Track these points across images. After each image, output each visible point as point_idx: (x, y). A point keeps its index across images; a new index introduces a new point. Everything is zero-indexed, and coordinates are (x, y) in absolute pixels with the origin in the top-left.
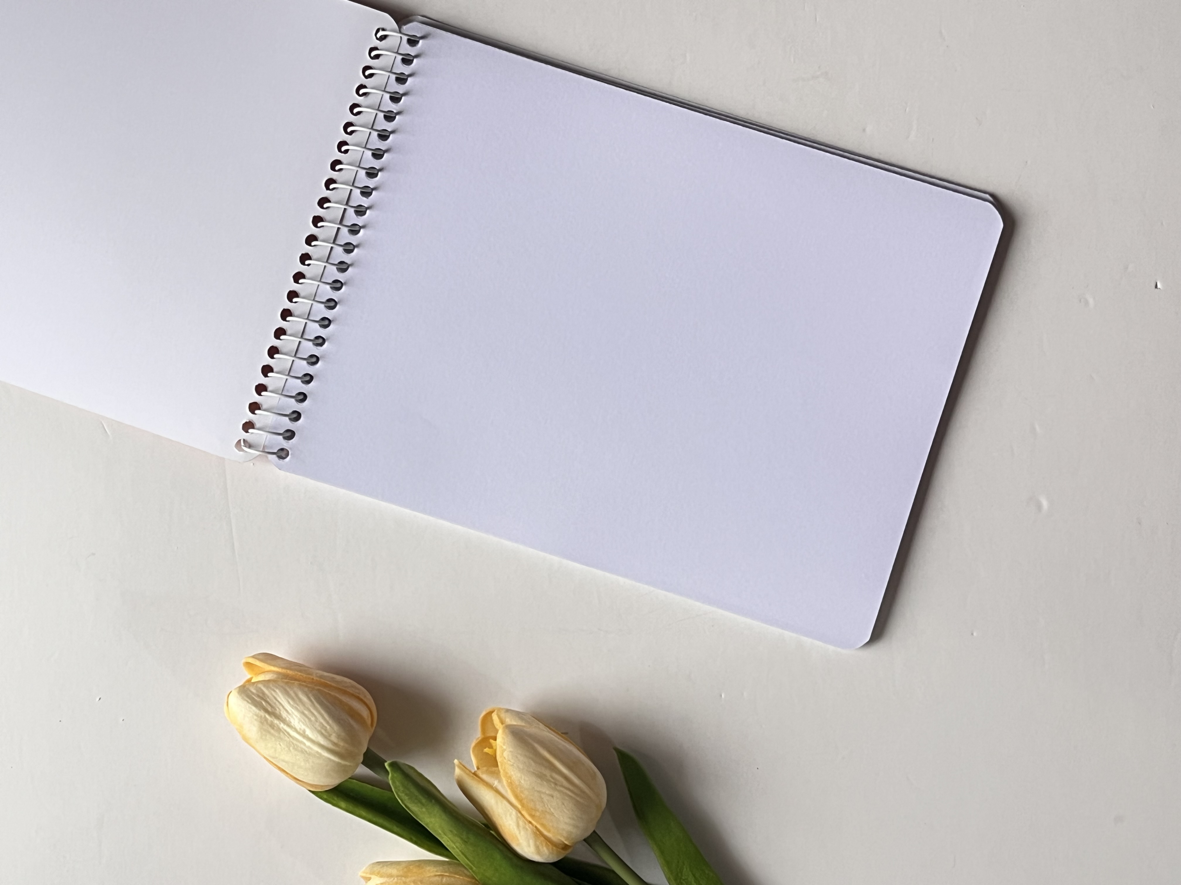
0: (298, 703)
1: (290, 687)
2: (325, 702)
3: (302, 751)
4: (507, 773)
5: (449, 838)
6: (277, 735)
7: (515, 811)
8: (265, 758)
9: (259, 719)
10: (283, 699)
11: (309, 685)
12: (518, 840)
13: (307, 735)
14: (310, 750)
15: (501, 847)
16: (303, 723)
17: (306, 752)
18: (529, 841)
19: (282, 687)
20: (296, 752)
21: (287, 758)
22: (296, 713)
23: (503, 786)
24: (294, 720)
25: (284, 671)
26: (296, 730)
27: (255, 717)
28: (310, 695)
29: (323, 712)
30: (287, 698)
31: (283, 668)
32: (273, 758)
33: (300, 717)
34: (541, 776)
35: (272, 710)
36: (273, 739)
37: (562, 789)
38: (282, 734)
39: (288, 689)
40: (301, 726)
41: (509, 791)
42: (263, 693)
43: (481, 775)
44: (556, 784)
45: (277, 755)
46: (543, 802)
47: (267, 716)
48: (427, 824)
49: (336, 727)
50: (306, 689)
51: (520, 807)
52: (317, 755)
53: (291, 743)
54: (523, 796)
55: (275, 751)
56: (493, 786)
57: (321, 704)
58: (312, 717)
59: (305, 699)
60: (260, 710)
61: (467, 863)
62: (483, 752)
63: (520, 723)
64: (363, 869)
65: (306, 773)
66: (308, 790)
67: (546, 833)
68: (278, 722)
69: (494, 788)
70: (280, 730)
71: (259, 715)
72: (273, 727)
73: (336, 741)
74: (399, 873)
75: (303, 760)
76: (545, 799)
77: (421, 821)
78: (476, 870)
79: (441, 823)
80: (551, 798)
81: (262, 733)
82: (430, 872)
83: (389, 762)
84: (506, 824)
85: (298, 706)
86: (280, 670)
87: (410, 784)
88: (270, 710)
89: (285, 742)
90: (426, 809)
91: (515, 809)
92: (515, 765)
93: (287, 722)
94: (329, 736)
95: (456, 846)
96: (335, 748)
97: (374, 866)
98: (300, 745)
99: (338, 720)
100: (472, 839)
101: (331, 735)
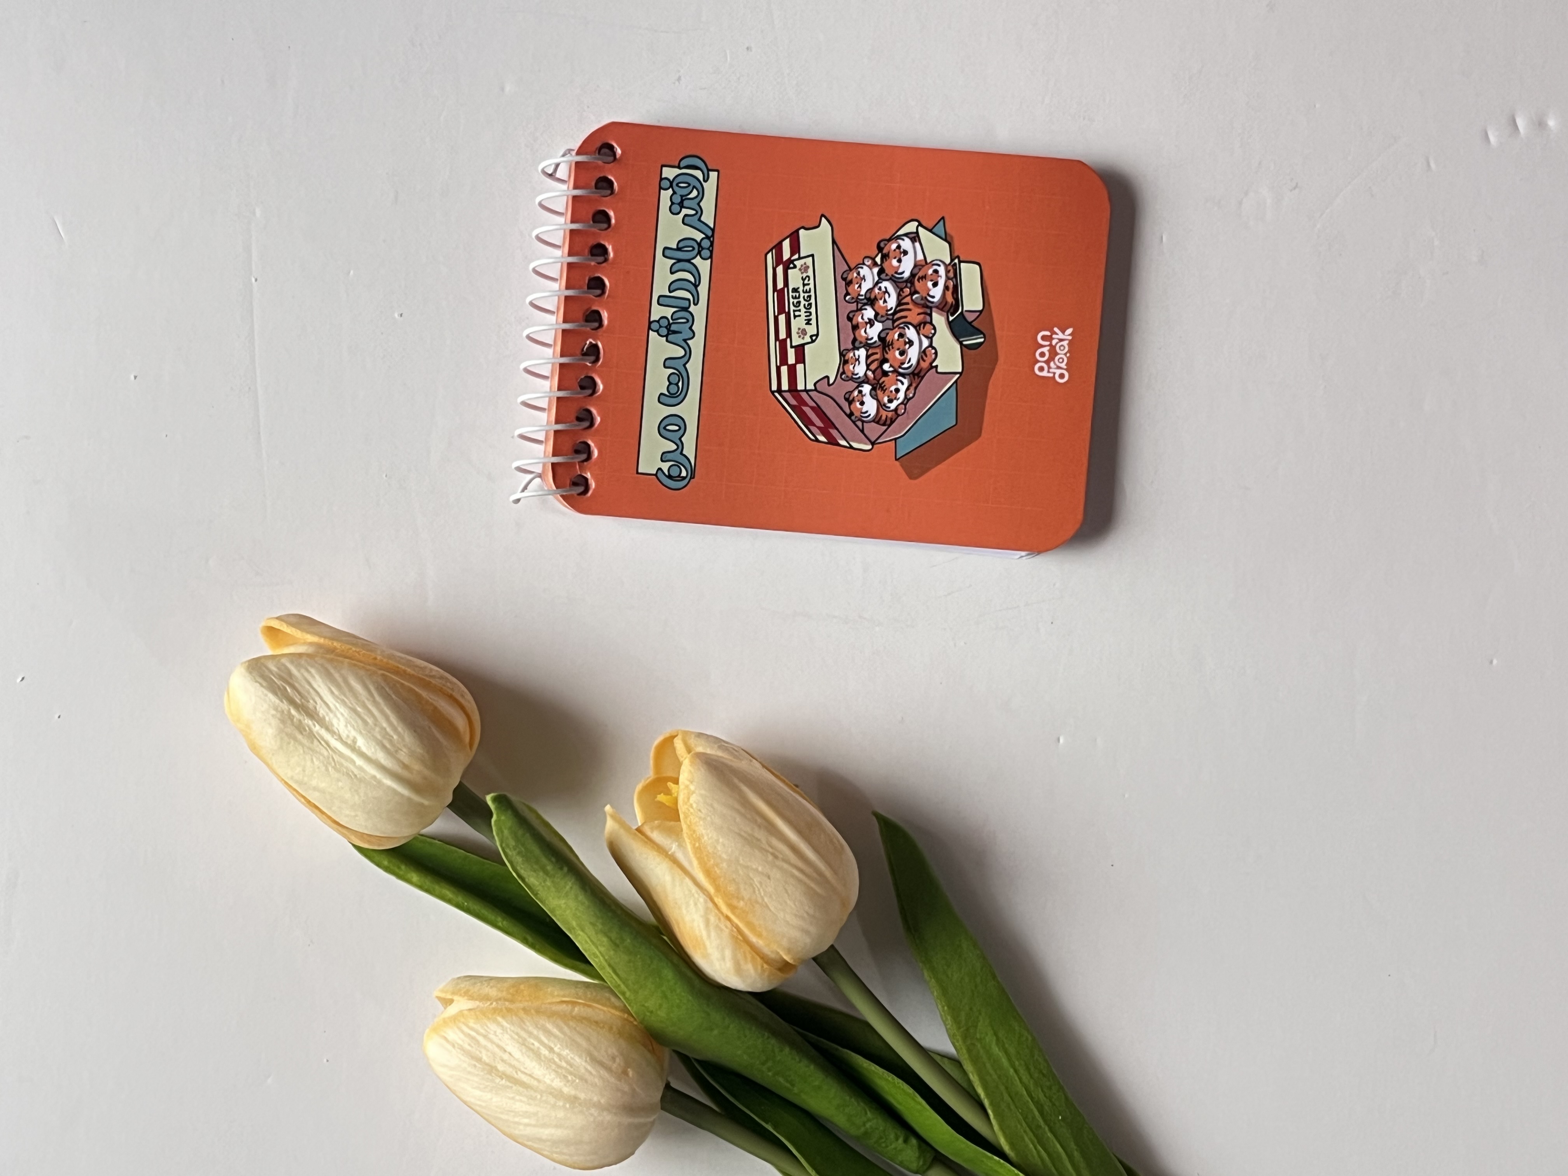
0: (348, 693)
1: (335, 668)
2: (394, 696)
3: (348, 774)
4: (694, 831)
5: (589, 937)
6: (307, 744)
7: (704, 896)
9: (279, 715)
10: (322, 685)
11: (368, 667)
12: (705, 948)
13: (359, 747)
14: (363, 774)
15: (676, 959)
16: (353, 727)
17: (355, 776)
18: (722, 951)
19: (322, 666)
20: (336, 775)
21: (322, 785)
22: (342, 709)
23: (685, 854)
24: (339, 719)
25: (328, 642)
27: (273, 712)
28: (368, 682)
29: (388, 712)
30: (328, 683)
31: (325, 638)
32: (300, 783)
33: (348, 718)
34: (751, 842)
35: (301, 700)
36: (302, 751)
37: (786, 866)
38: (315, 741)
39: (332, 671)
40: (349, 732)
41: (695, 863)
42: (290, 674)
43: (649, 833)
44: (776, 857)
45: (306, 779)
46: (751, 885)
47: (293, 712)
48: (553, 911)
49: (408, 738)
50: (362, 672)
51: (712, 890)
52: (375, 783)
53: (331, 759)
54: (718, 872)
55: (304, 771)
56: (667, 852)
57: (386, 697)
58: (370, 718)
59: (358, 687)
60: (282, 702)
61: (616, 982)
62: (656, 800)
63: (720, 753)
64: (441, 986)
65: (353, 814)
66: (354, 846)
67: (753, 939)
68: (310, 723)
69: (669, 855)
70: (313, 737)
71: (279, 709)
72: (302, 730)
73: (406, 760)
74: (500, 995)
75: (350, 790)
76: (756, 880)
77: (541, 902)
78: (632, 997)
79: (576, 909)
80: (766, 879)
81: (282, 739)
82: (553, 996)
83: (492, 795)
84: (687, 918)
85: (347, 698)
86: (322, 641)
87: (528, 835)
88: (298, 701)
89: (321, 757)
90: (553, 882)
91: (704, 894)
92: (709, 818)
93: (327, 723)
94: (396, 751)
95: (600, 953)
96: (405, 774)
97: (459, 981)
98: (346, 764)
99: (413, 727)
100: (628, 941)
101: (399, 751)
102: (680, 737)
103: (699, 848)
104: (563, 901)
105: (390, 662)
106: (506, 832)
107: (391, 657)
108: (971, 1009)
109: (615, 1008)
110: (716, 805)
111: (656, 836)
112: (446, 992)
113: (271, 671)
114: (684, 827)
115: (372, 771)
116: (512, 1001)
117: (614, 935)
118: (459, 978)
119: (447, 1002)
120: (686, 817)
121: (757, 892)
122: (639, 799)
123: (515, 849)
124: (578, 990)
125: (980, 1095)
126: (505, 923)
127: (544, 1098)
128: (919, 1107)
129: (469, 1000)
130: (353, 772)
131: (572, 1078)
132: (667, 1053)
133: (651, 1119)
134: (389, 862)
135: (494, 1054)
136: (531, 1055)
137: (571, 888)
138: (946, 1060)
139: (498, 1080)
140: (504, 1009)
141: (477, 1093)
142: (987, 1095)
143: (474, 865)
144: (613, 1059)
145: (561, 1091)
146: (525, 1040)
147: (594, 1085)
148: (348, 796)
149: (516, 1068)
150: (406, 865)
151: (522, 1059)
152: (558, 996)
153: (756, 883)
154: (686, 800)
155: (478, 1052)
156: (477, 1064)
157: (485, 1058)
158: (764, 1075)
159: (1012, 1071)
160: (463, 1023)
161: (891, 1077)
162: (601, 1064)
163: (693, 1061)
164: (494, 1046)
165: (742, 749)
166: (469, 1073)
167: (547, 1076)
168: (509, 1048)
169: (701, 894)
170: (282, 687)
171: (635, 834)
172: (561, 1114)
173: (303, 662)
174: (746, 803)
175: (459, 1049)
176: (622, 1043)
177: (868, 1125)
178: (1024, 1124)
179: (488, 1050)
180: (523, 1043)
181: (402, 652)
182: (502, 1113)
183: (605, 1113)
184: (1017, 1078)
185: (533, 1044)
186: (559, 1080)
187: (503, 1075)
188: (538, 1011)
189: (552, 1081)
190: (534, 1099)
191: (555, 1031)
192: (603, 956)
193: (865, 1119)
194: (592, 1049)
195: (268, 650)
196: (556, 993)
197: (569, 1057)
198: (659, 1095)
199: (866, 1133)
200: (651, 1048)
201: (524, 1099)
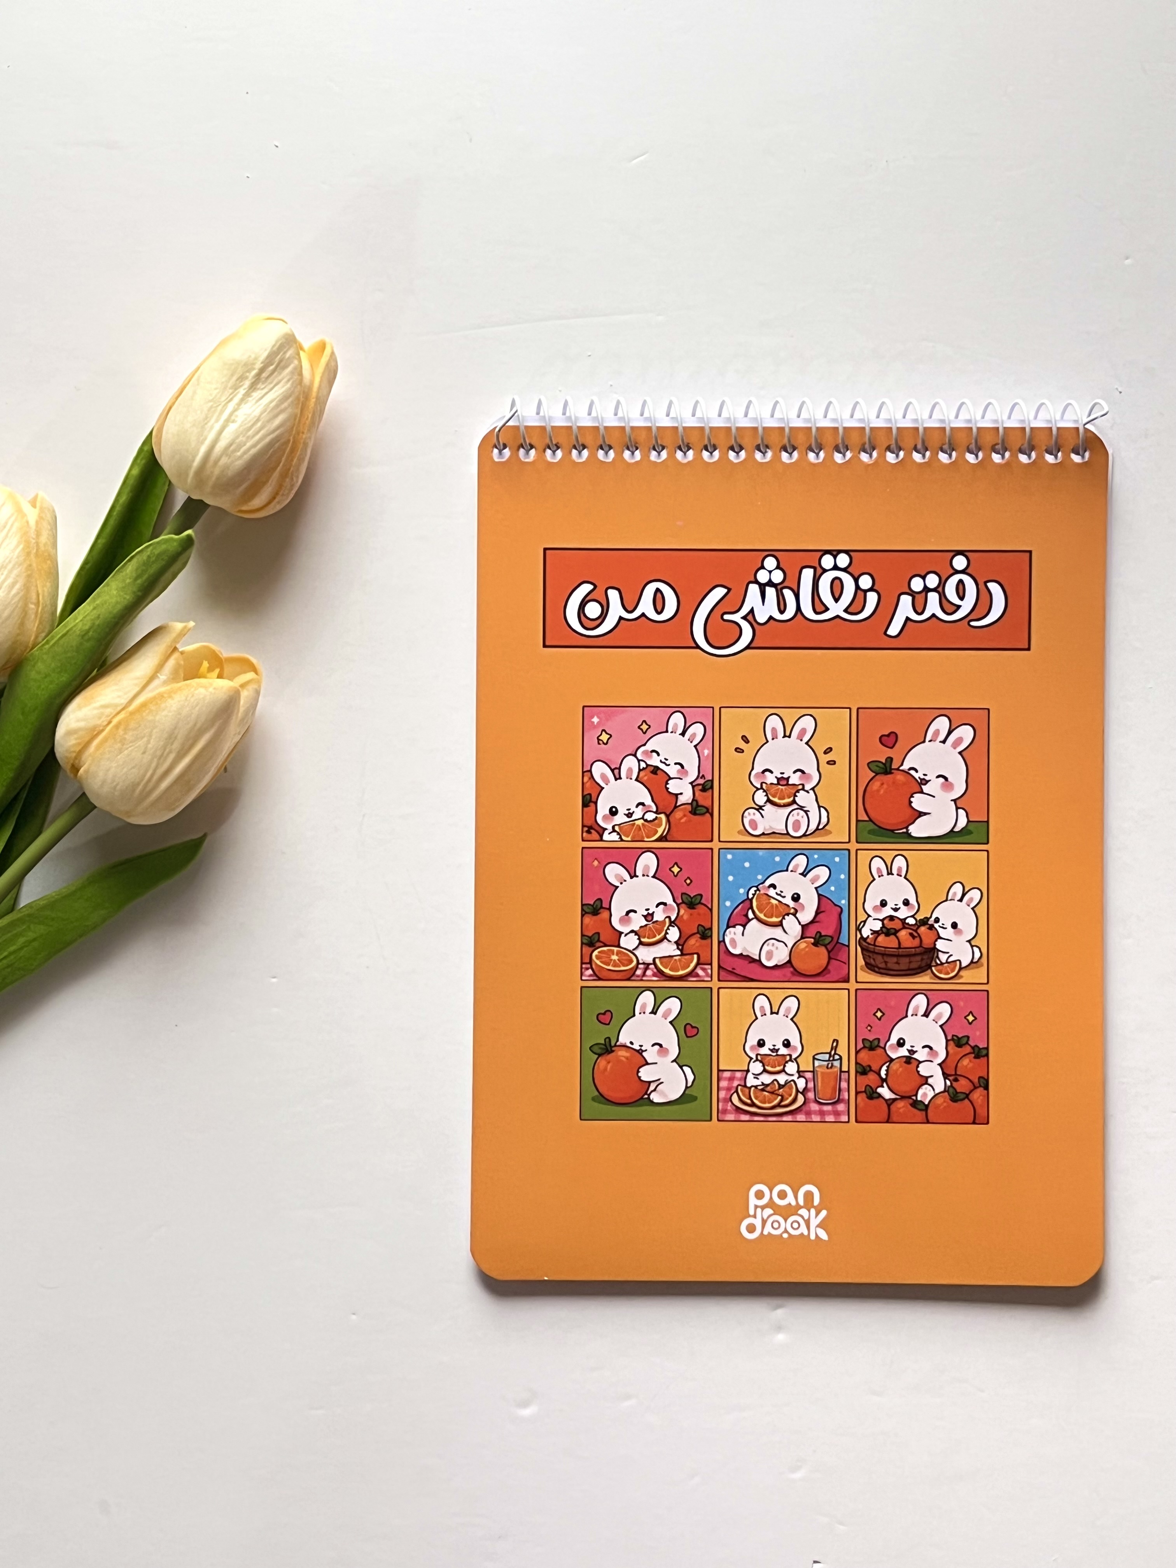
0: (272, 414)
1: (292, 402)
2: (272, 450)
3: (207, 419)
4: (175, 693)
5: (90, 613)
6: (230, 385)
7: (125, 703)
9: (251, 361)
10: (277, 394)
11: (294, 428)
12: (85, 706)
13: (229, 426)
14: (208, 429)
15: (75, 683)
16: (246, 419)
17: (206, 424)
18: (84, 720)
19: (293, 392)
20: (206, 408)
22: (258, 410)
23: (159, 687)
24: (249, 408)
26: (235, 410)
27: (253, 356)
28: (282, 429)
30: (279, 398)
31: (318, 392)
33: (252, 416)
35: (264, 378)
36: (223, 380)
37: (154, 765)
38: (231, 391)
39: (290, 400)
40: (241, 417)
41: (151, 695)
42: (285, 367)
43: (173, 657)
44: (160, 758)
45: (202, 384)
46: (137, 740)
47: (254, 372)
48: (108, 585)
49: (239, 463)
50: (288, 424)
51: (132, 708)
52: (202, 439)
53: (218, 404)
54: (145, 713)
55: (208, 382)
56: (158, 672)
57: (270, 444)
58: (252, 432)
59: (277, 422)
60: (262, 363)
63: (242, 708)
65: (177, 423)
66: (153, 429)
67: (95, 743)
69: (156, 675)
71: (255, 361)
73: (221, 463)
74: (41, 546)
77: (114, 576)
79: (110, 602)
82: (43, 587)
83: (194, 535)
84: (108, 691)
85: (268, 413)
86: (315, 392)
87: (165, 561)
90: (129, 585)
92: (187, 703)
95: (77, 623)
96: (210, 462)
99: (249, 467)
100: (88, 645)
101: (228, 457)
103: (163, 696)
104: (115, 592)
105: (302, 444)
106: (164, 547)
107: (306, 445)
108: (53, 919)
110: (197, 708)
111: (171, 662)
113: (285, 353)
114: (179, 685)
115: (211, 437)
116: (37, 555)
117: (91, 634)
119: (33, 503)
120: (186, 685)
121: (131, 744)
122: (205, 647)
123: (151, 553)
129: (36, 521)
130: (208, 422)
134: (145, 455)
140: (29, 550)
143: (150, 514)
148: (190, 419)
150: (144, 466)
152: (43, 591)
153: (139, 743)
154: (205, 684)
160: (17, 518)
165: (249, 728)
170: (273, 362)
171: (172, 647)
173: (296, 377)
174: (201, 732)
176: (9, 644)
180: (3, 567)
185: (2, 574)
188: (29, 576)
192: (75, 626)
196: (45, 589)
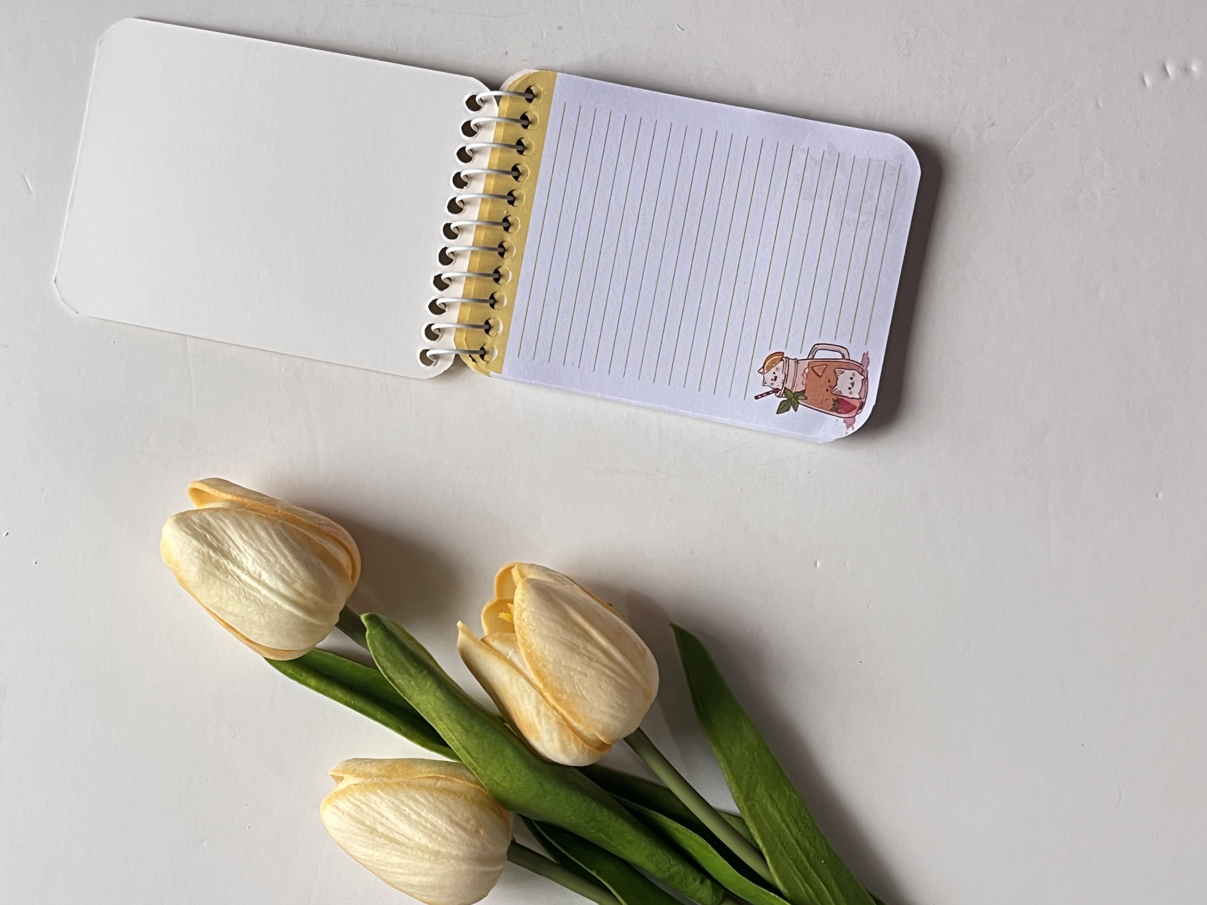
0: (254, 538)
1: (245, 519)
2: (290, 540)
3: (256, 602)
4: (526, 641)
5: (446, 725)
6: (223, 578)
7: (536, 691)
8: (208, 610)
9: (200, 556)
10: (234, 532)
11: (271, 518)
12: (537, 732)
13: (264, 581)
14: (267, 601)
15: (515, 742)
16: (259, 564)
17: (261, 602)
18: (551, 734)
19: (234, 517)
20: (247, 602)
21: (236, 610)
22: (250, 551)
23: (520, 658)
24: (247, 559)
25: (239, 499)
26: (249, 574)
27: (196, 554)
28: (270, 530)
29: (286, 552)
30: (239, 531)
31: (238, 496)
32: (218, 609)
33: (255, 558)
34: (572, 648)
35: (217, 545)
36: (219, 583)
37: (599, 666)
38: (230, 577)
39: (242, 521)
40: (256, 568)
41: (528, 665)
42: (209, 524)
43: (491, 642)
44: (590, 659)
45: (223, 606)
46: (572, 682)
47: (212, 554)
48: (417, 705)
49: (302, 573)
50: (265, 522)
51: (541, 686)
52: (276, 608)
53: (242, 590)
54: (545, 671)
55: (221, 599)
56: (505, 657)
57: (285, 541)
58: (272, 558)
59: (262, 534)
60: (203, 545)
61: (470, 761)
62: (499, 617)
63: (547, 579)
64: (333, 768)
65: (260, 632)
66: (266, 659)
67: (575, 724)
68: (225, 562)
69: (507, 659)
70: (227, 573)
71: (201, 551)
72: (219, 568)
73: (301, 590)
74: (380, 773)
75: (257, 613)
76: (576, 678)
77: (409, 699)
78: (482, 773)
79: (435, 704)
80: (583, 676)
81: (203, 575)
82: (420, 772)
83: (366, 614)
84: (523, 709)
85: (253, 542)
86: (235, 498)
87: (394, 646)
88: (216, 545)
89: (234, 589)
90: (416, 682)
91: (535, 688)
92: (537, 630)
93: (238, 562)
94: (293, 583)
95: (456, 738)
96: (300, 600)
97: (349, 763)
98: (254, 593)
99: (306, 564)
100: (477, 728)
101: (295, 582)
102: (516, 567)
103: (531, 653)
104: (425, 697)
105: (288, 513)
106: (377, 644)
107: (288, 509)
108: (751, 777)
109: (469, 781)
110: (542, 620)
111: (495, 644)
112: (338, 771)
113: (195, 523)
114: (518, 637)
115: (274, 598)
116: (389, 777)
117: (465, 724)
118: (348, 760)
119: (340, 779)
120: (519, 630)
121: (577, 688)
122: (485, 617)
123: (385, 658)
124: (440, 767)
125: (759, 845)
126: (384, 717)
127: (414, 853)
128: (712, 856)
129: (355, 777)
130: (259, 600)
131: (436, 836)
132: (511, 817)
133: (500, 867)
134: (293, 671)
135: (375, 819)
136: (404, 818)
137: (430, 687)
138: (732, 817)
139: (378, 839)
140: (382, 783)
141: (363, 850)
142: (765, 844)
143: (359, 671)
144: (468, 821)
145: (427, 846)
146: (398, 807)
147: (453, 842)
148: (256, 618)
149: (392, 829)
150: (306, 672)
151: (396, 823)
152: (424, 772)
153: (576, 679)
154: (519, 616)
155: (362, 818)
156: (362, 827)
157: (368, 822)
158: (588, 832)
159: (784, 825)
160: (350, 795)
161: (689, 832)
162: (458, 825)
163: (533, 822)
164: (374, 812)
165: (567, 577)
166: (355, 834)
167: (416, 836)
168: (386, 814)
169: (533, 690)
170: (203, 536)
171: (480, 643)
172: (427, 865)
173: (219, 515)
174: (566, 617)
175: (348, 815)
176: (476, 809)
177: (672, 870)
178: (794, 868)
179: (370, 816)
180: (397, 810)
181: (297, 506)
182: (381, 865)
183: (462, 864)
184: (788, 831)
185: (405, 810)
186: (425, 838)
187: (382, 835)
188: (409, 785)
189: (420, 839)
190: (407, 853)
191: (422, 800)
192: (458, 740)
193: (669, 866)
194: (451, 814)
195: (193, 505)
196: (423, 770)
197: (433, 821)
198: (505, 849)
199: (670, 876)
200: (498, 812)
201: (399, 854)
